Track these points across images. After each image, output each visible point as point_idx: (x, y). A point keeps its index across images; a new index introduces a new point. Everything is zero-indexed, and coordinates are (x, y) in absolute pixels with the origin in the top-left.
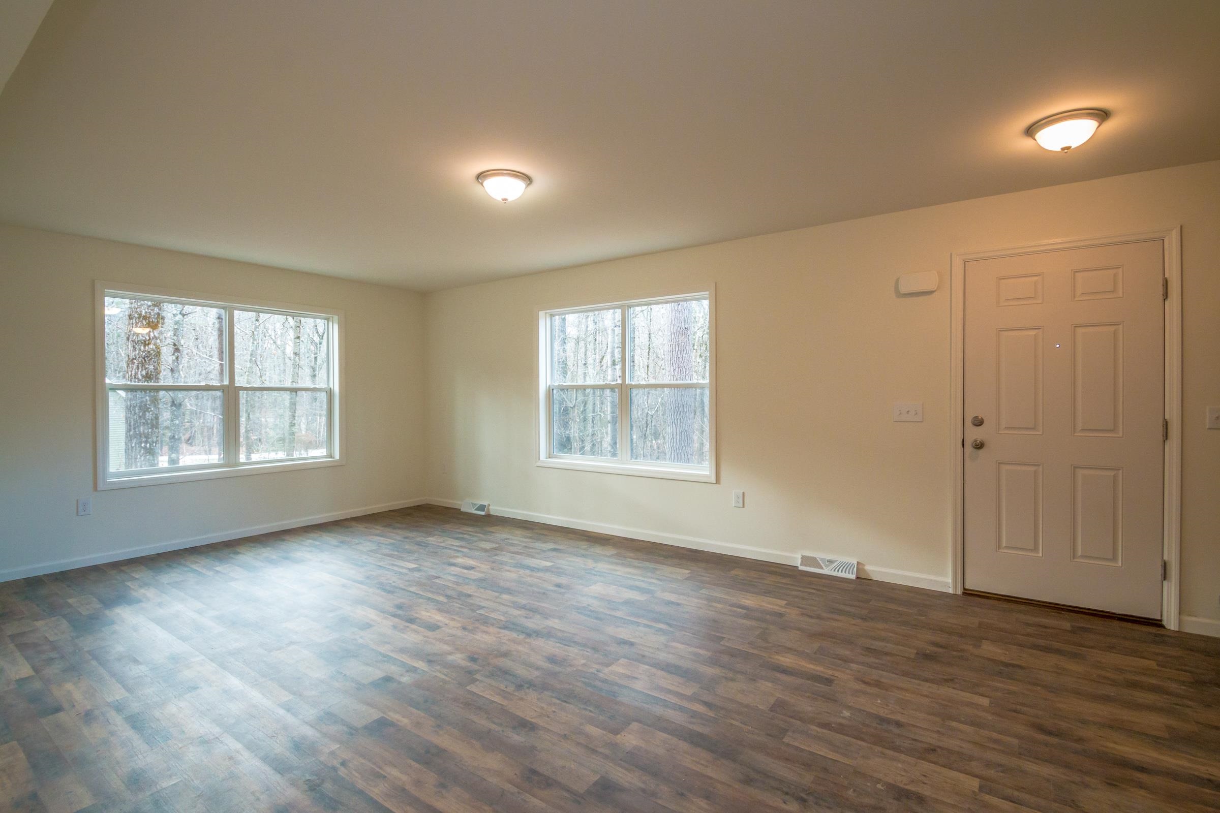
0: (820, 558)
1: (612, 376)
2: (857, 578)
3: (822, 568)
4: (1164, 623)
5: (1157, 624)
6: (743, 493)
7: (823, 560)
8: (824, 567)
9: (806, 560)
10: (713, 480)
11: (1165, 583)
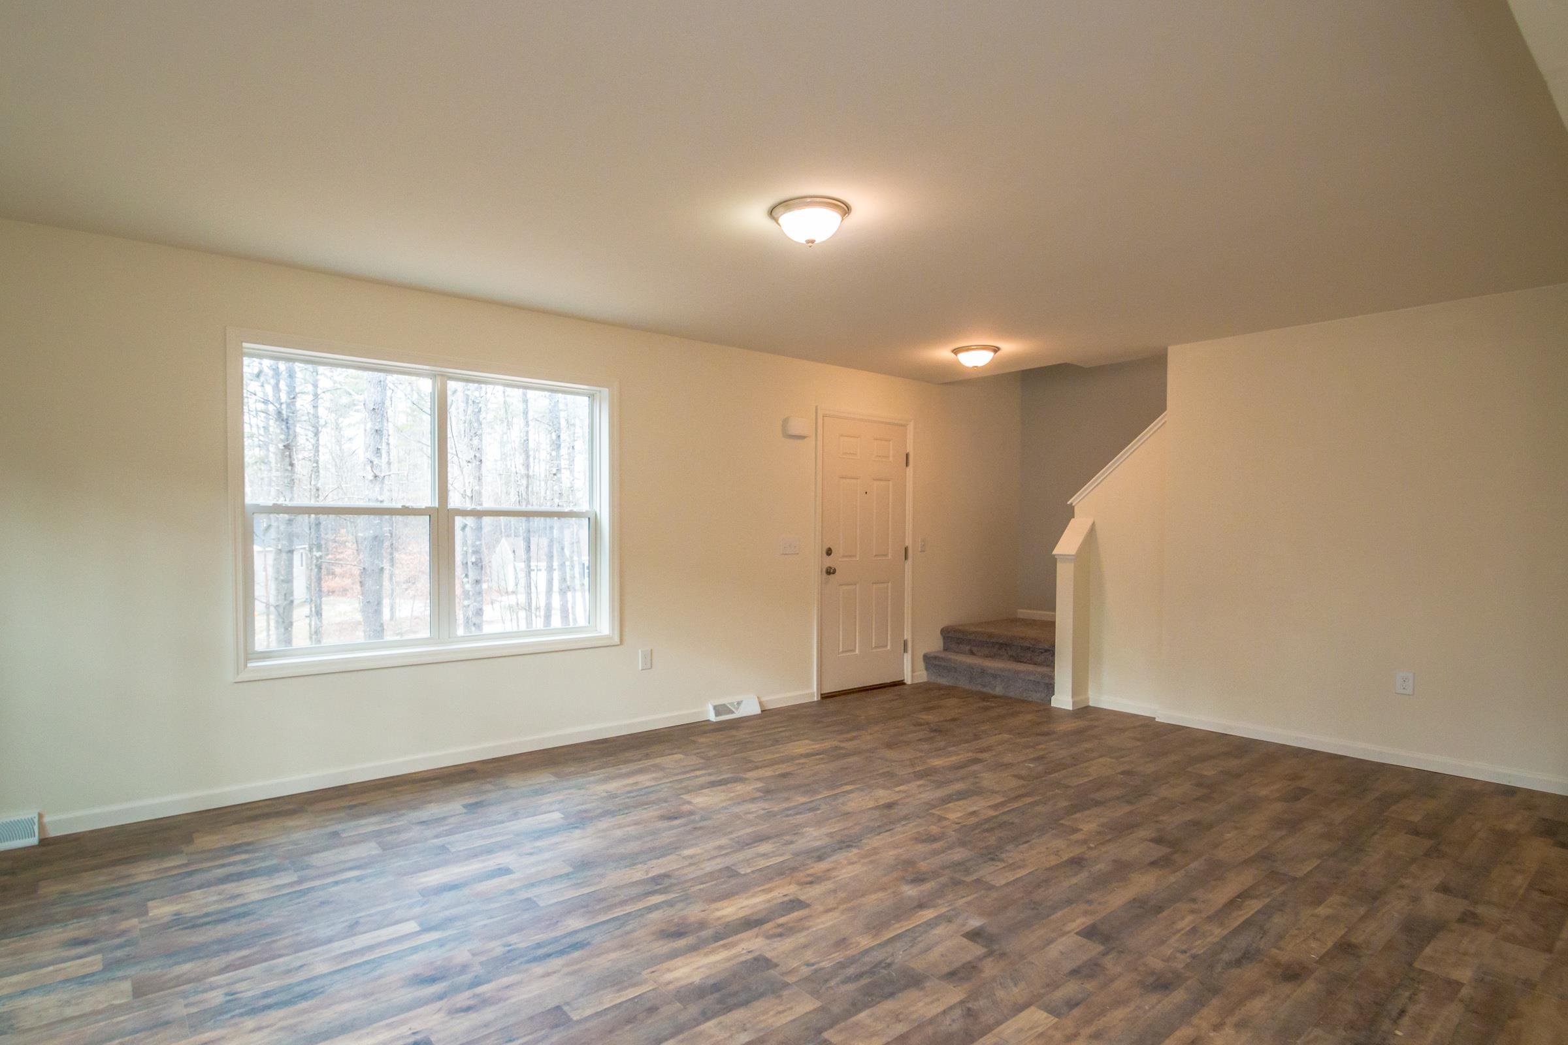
0: (729, 703)
1: (426, 498)
2: (762, 711)
3: (733, 712)
4: (905, 681)
5: (901, 683)
6: (651, 650)
7: (732, 704)
8: (734, 710)
9: (718, 710)
10: (617, 640)
11: (905, 654)
